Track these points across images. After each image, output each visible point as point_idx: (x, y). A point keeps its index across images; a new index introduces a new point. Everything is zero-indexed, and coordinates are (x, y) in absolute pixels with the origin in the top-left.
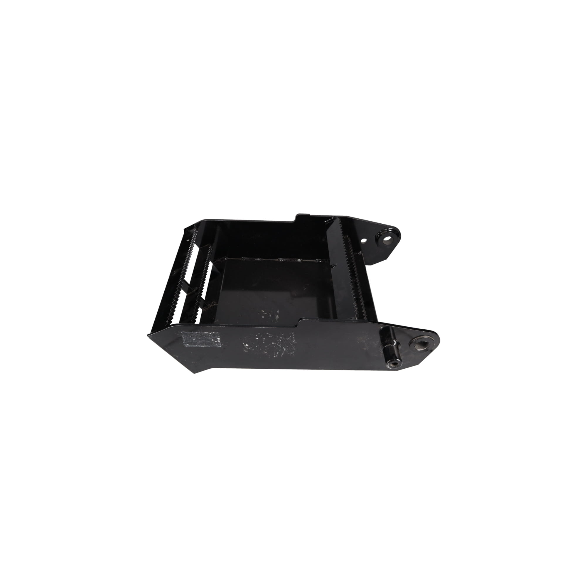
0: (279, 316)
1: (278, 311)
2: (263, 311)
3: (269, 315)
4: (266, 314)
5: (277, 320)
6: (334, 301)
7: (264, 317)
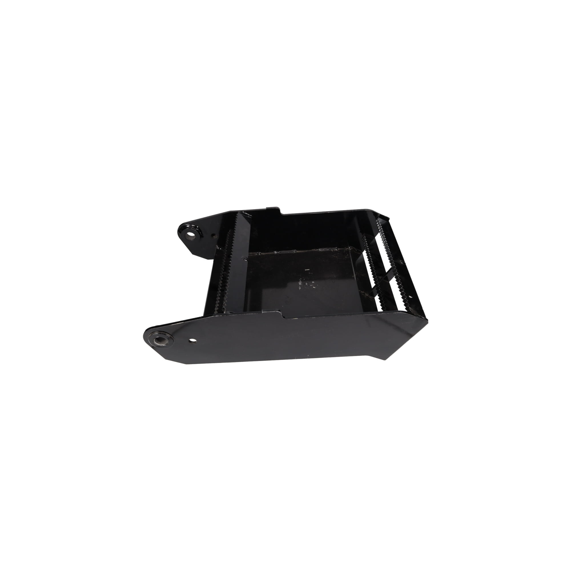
0: (299, 284)
1: (300, 288)
2: (314, 287)
3: (308, 285)
4: (311, 285)
5: (300, 281)
6: (245, 297)
7: (312, 282)
